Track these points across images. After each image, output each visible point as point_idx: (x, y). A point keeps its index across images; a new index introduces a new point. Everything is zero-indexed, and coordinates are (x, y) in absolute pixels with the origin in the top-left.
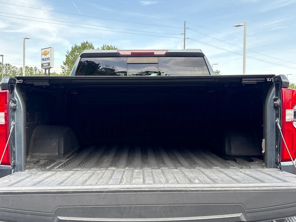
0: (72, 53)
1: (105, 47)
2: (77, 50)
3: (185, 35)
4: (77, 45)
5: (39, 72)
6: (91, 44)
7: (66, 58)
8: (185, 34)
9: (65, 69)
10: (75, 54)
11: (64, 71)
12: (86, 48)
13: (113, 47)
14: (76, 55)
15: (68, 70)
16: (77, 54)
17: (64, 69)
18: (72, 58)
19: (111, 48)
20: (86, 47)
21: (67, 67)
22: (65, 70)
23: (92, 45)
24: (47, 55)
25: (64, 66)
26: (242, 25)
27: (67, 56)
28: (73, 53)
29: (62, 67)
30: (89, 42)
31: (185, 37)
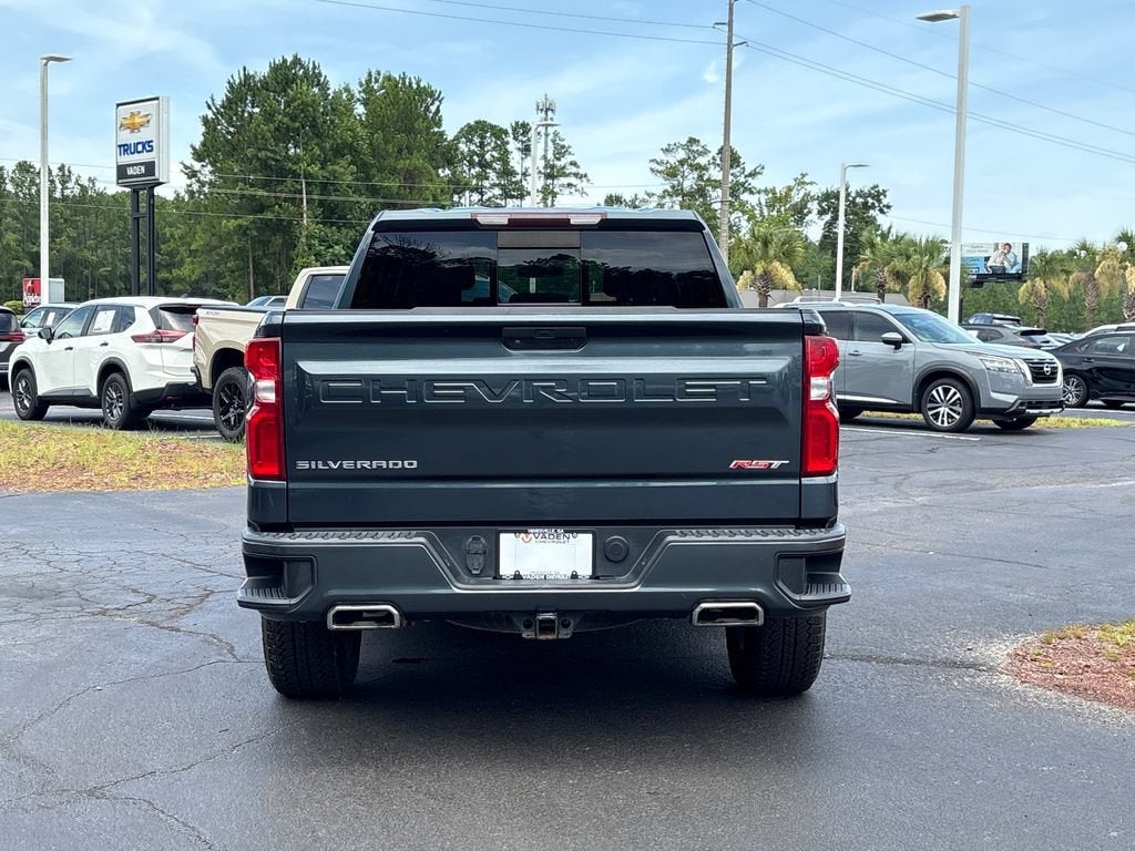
0: (231, 109)
1: (377, 81)
2: (253, 96)
3: (730, 30)
4: (252, 73)
5: (77, 191)
6: (314, 67)
7: (203, 129)
8: (730, 24)
9: (202, 178)
10: (243, 111)
11: (196, 187)
12: (294, 86)
13: (414, 81)
14: (246, 115)
15: (211, 184)
16: (251, 114)
17: (193, 180)
18: (232, 129)
19: (404, 83)
20: (294, 81)
21: (206, 173)
22: (198, 181)
23: (320, 74)
24: (142, 129)
25: (197, 166)
26: (954, 16)
27: (205, 121)
28: (234, 106)
29: (186, 167)
30: (304, 59)
31: (730, 38)
